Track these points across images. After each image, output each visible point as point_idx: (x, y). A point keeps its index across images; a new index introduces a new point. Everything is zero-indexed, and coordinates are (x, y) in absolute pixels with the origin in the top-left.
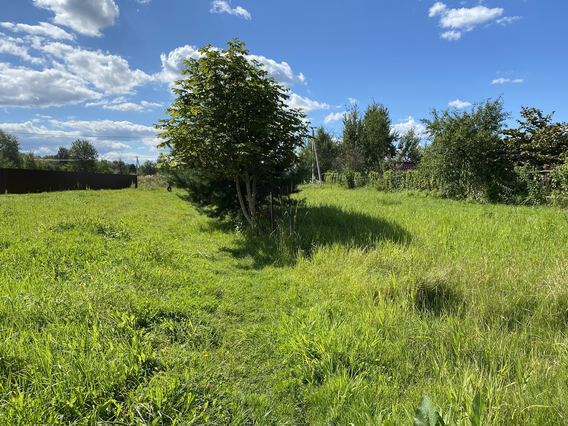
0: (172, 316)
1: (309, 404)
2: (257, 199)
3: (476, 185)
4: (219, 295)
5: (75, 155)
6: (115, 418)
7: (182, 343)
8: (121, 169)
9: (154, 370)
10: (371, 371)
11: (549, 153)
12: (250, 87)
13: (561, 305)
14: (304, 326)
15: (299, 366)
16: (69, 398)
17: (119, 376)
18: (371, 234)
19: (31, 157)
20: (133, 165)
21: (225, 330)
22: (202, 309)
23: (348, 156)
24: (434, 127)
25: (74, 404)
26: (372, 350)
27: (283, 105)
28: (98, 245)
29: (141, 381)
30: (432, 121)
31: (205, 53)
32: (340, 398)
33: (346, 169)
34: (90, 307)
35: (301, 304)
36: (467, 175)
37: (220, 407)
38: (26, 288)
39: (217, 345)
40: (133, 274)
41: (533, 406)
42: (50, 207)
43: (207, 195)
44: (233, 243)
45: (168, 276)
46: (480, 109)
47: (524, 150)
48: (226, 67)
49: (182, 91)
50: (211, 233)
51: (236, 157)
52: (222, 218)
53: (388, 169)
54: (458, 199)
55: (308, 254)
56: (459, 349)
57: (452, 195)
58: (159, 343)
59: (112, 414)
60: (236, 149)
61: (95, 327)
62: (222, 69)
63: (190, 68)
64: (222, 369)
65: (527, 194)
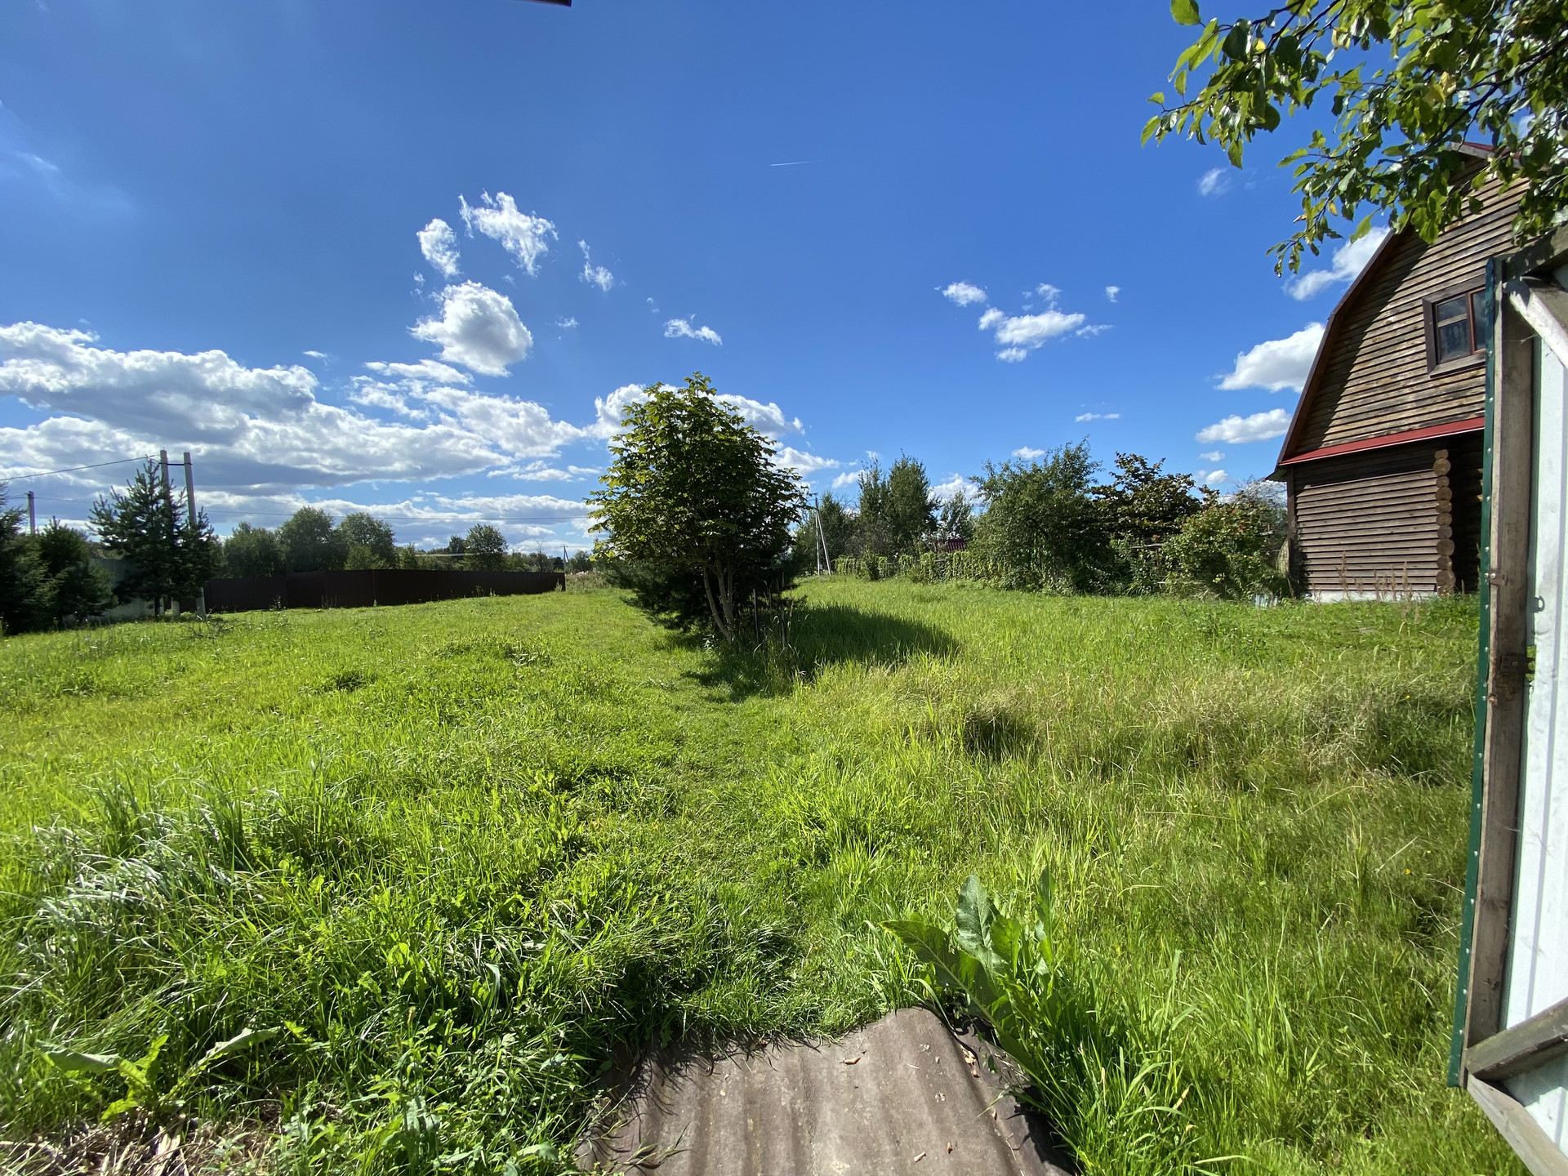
0: (610, 773)
1: (808, 896)
2: (735, 600)
3: (1056, 570)
4: (679, 741)
5: (474, 546)
6: (521, 922)
7: (624, 811)
8: (541, 564)
9: (580, 852)
10: (900, 845)
11: (1159, 518)
12: (720, 440)
13: (1178, 738)
14: (801, 781)
15: (793, 840)
16: (454, 894)
17: (527, 862)
18: (899, 645)
19: (410, 554)
20: (559, 558)
21: (688, 791)
22: (653, 761)
23: (869, 534)
24: (990, 488)
25: (462, 902)
26: (901, 814)
27: (767, 464)
28: (503, 675)
29: (561, 867)
30: (987, 479)
31: (653, 395)
32: (852, 885)
33: (866, 552)
34: (489, 764)
35: (798, 749)
36: (1042, 555)
37: (676, 903)
38: (399, 740)
39: (675, 813)
40: (553, 714)
41: (1136, 886)
42: (437, 622)
43: (662, 598)
44: (701, 665)
45: (604, 715)
46: (1056, 458)
47: (1123, 515)
48: (684, 413)
49: (623, 450)
50: (670, 653)
51: (702, 540)
52: (687, 630)
53: (927, 550)
54: (1030, 591)
55: (809, 678)
56: (1028, 807)
57: (1022, 585)
58: (589, 813)
59: (517, 916)
60: (702, 529)
61: (494, 792)
62: (678, 417)
63: (632, 416)
64: (681, 847)
65: (1131, 580)
